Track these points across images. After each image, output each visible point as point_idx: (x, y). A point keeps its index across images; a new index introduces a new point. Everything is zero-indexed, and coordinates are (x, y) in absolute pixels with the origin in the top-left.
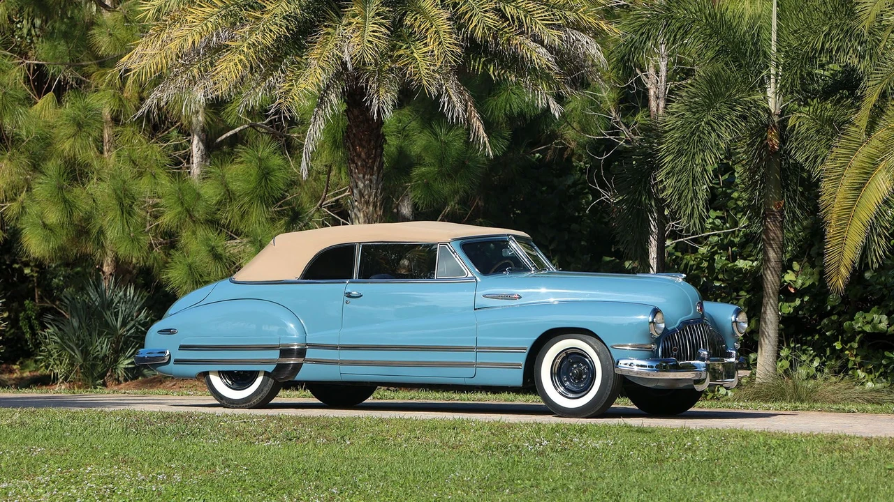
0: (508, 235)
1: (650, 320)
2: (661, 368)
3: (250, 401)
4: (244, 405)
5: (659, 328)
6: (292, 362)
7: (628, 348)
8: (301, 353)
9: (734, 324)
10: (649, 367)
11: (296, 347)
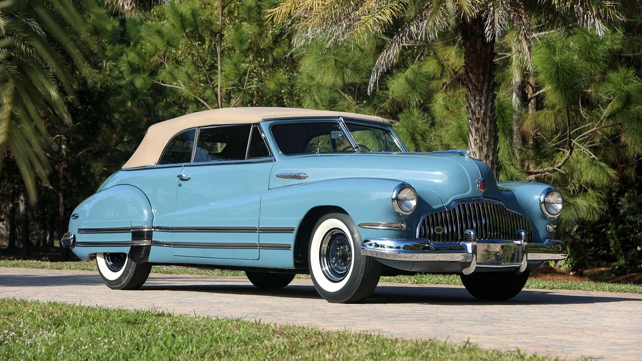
0: (339, 117)
1: (394, 196)
2: (407, 249)
3: (121, 283)
4: (118, 286)
5: (409, 206)
6: (145, 244)
7: (380, 227)
8: (149, 235)
9: (543, 205)
10: (395, 248)
11: (146, 230)
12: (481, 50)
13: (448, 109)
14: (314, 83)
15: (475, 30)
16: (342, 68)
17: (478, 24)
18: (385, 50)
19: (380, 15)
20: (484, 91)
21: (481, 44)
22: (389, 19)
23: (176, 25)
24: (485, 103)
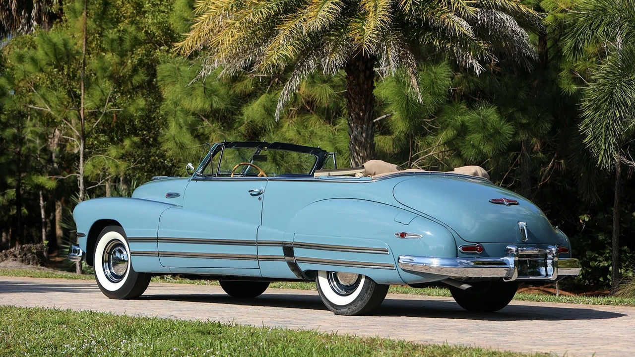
12: (364, 83)
13: (300, 134)
14: (179, 108)
15: (359, 66)
16: (210, 96)
17: (361, 60)
18: (288, 82)
19: (283, 50)
20: (365, 119)
21: (364, 78)
22: (291, 54)
23: (49, 53)
24: (366, 131)
